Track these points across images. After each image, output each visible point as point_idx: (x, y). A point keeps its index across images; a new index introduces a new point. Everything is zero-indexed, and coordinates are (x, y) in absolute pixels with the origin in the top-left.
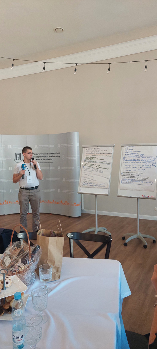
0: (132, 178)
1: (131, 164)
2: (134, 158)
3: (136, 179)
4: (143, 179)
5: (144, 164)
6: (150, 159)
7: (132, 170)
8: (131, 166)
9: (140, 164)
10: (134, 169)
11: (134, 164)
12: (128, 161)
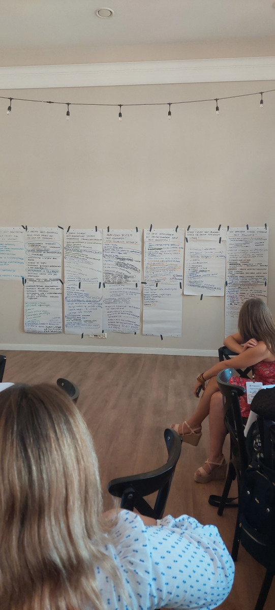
0: (78, 322)
1: (75, 305)
2: (79, 299)
3: (83, 322)
4: (90, 321)
5: (90, 305)
6: (95, 299)
7: (77, 312)
8: (76, 308)
9: (85, 305)
10: (79, 311)
11: (78, 305)
12: (72, 302)
